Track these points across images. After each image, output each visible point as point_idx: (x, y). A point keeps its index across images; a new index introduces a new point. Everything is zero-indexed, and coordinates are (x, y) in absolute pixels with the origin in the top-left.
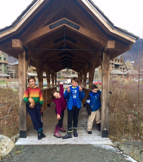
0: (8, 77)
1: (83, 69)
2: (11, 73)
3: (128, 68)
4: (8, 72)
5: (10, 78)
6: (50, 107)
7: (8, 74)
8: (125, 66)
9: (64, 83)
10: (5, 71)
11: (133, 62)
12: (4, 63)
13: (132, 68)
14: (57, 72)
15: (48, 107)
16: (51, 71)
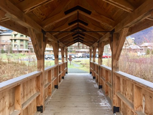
0: (28, 52)
1: (99, 42)
2: (31, 48)
3: (129, 43)
4: (29, 47)
5: (30, 52)
6: (57, 88)
7: (29, 49)
8: (127, 42)
9: (75, 57)
10: (26, 46)
11: (134, 38)
12: (25, 40)
13: (133, 43)
14: (67, 46)
15: (56, 89)
16: (60, 45)
